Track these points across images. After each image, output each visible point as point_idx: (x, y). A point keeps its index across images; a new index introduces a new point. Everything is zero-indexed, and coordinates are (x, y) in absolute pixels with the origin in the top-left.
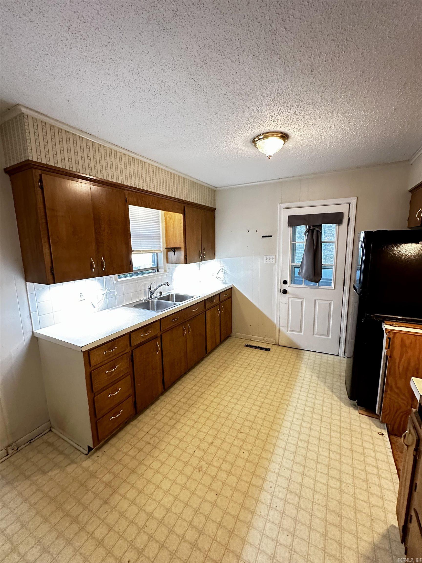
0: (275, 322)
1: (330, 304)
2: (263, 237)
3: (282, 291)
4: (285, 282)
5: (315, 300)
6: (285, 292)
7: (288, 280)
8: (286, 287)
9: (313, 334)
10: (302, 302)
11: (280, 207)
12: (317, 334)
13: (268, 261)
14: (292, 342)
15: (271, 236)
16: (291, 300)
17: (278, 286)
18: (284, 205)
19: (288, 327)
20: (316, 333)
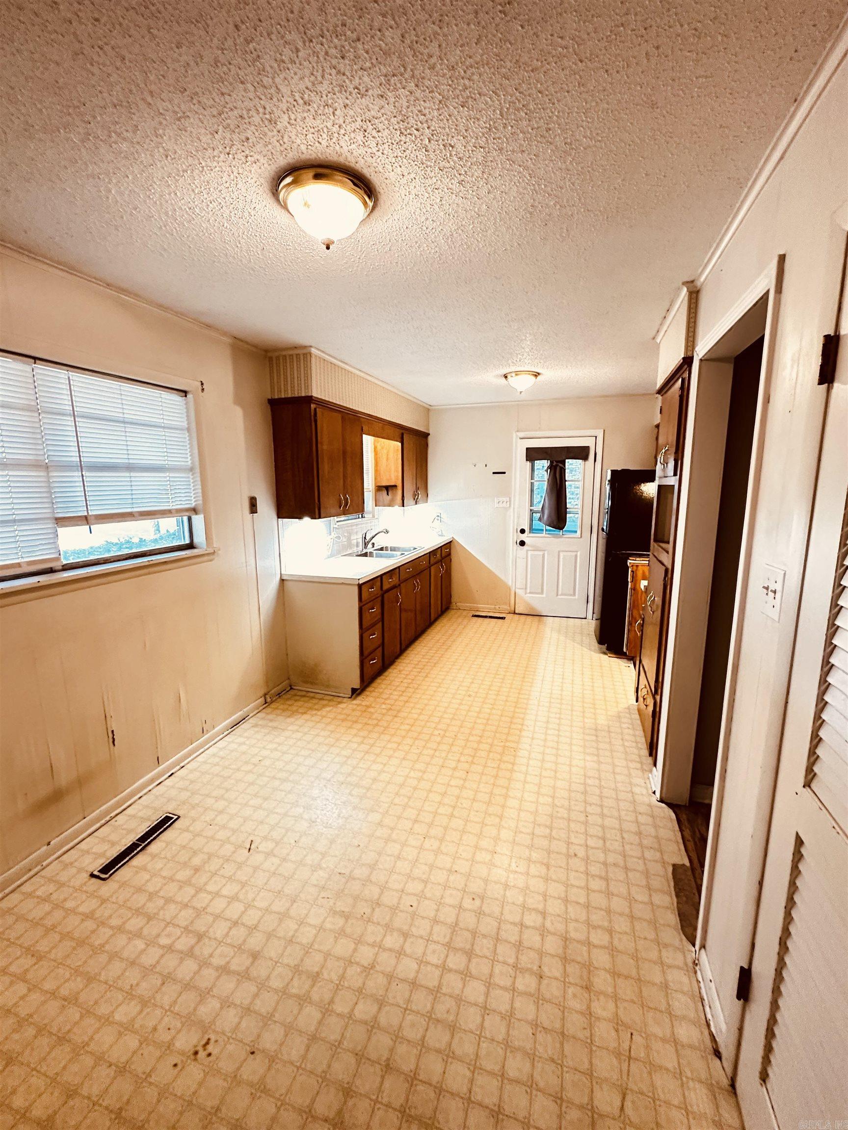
0: (510, 584)
1: (576, 556)
2: (494, 473)
3: (518, 542)
4: (523, 531)
5: (559, 552)
6: (522, 543)
7: (527, 529)
8: (523, 537)
9: (557, 595)
10: (543, 555)
11: (517, 436)
12: (562, 595)
13: (501, 505)
14: (532, 608)
15: (504, 473)
16: (530, 553)
17: (515, 537)
18: (522, 435)
19: (526, 588)
20: (560, 593)
